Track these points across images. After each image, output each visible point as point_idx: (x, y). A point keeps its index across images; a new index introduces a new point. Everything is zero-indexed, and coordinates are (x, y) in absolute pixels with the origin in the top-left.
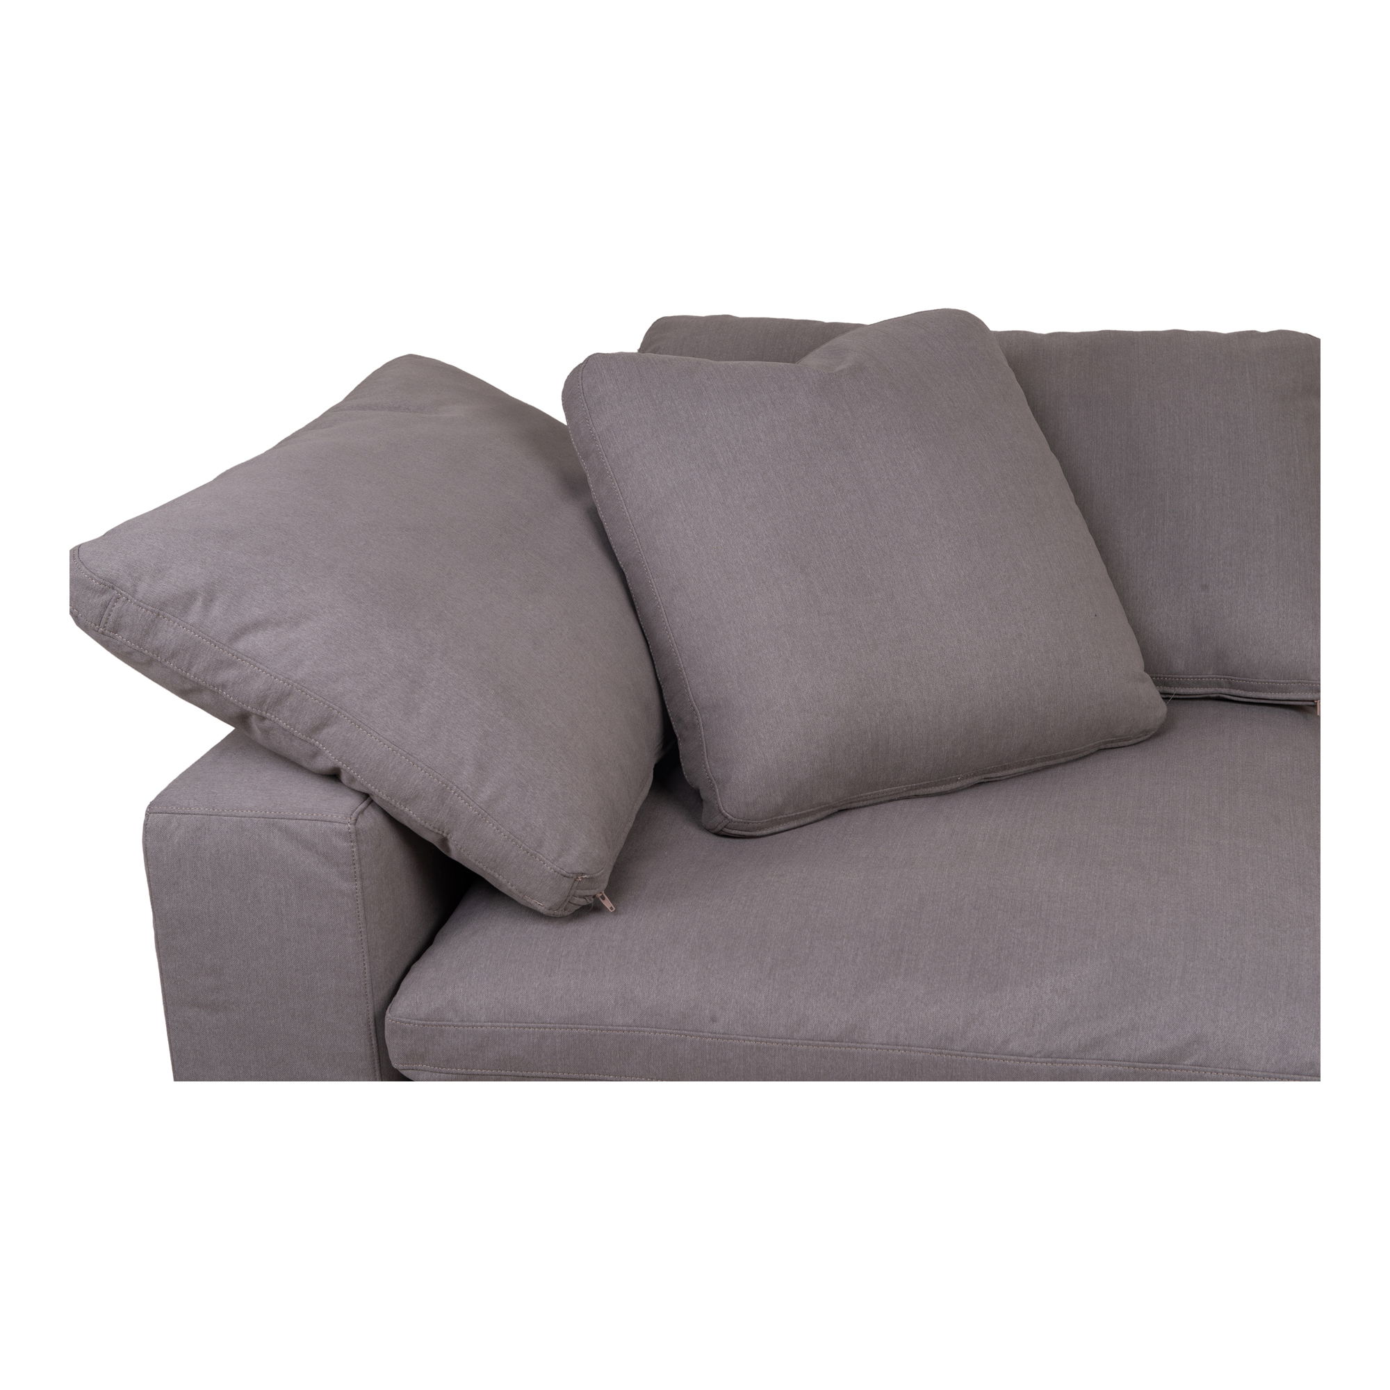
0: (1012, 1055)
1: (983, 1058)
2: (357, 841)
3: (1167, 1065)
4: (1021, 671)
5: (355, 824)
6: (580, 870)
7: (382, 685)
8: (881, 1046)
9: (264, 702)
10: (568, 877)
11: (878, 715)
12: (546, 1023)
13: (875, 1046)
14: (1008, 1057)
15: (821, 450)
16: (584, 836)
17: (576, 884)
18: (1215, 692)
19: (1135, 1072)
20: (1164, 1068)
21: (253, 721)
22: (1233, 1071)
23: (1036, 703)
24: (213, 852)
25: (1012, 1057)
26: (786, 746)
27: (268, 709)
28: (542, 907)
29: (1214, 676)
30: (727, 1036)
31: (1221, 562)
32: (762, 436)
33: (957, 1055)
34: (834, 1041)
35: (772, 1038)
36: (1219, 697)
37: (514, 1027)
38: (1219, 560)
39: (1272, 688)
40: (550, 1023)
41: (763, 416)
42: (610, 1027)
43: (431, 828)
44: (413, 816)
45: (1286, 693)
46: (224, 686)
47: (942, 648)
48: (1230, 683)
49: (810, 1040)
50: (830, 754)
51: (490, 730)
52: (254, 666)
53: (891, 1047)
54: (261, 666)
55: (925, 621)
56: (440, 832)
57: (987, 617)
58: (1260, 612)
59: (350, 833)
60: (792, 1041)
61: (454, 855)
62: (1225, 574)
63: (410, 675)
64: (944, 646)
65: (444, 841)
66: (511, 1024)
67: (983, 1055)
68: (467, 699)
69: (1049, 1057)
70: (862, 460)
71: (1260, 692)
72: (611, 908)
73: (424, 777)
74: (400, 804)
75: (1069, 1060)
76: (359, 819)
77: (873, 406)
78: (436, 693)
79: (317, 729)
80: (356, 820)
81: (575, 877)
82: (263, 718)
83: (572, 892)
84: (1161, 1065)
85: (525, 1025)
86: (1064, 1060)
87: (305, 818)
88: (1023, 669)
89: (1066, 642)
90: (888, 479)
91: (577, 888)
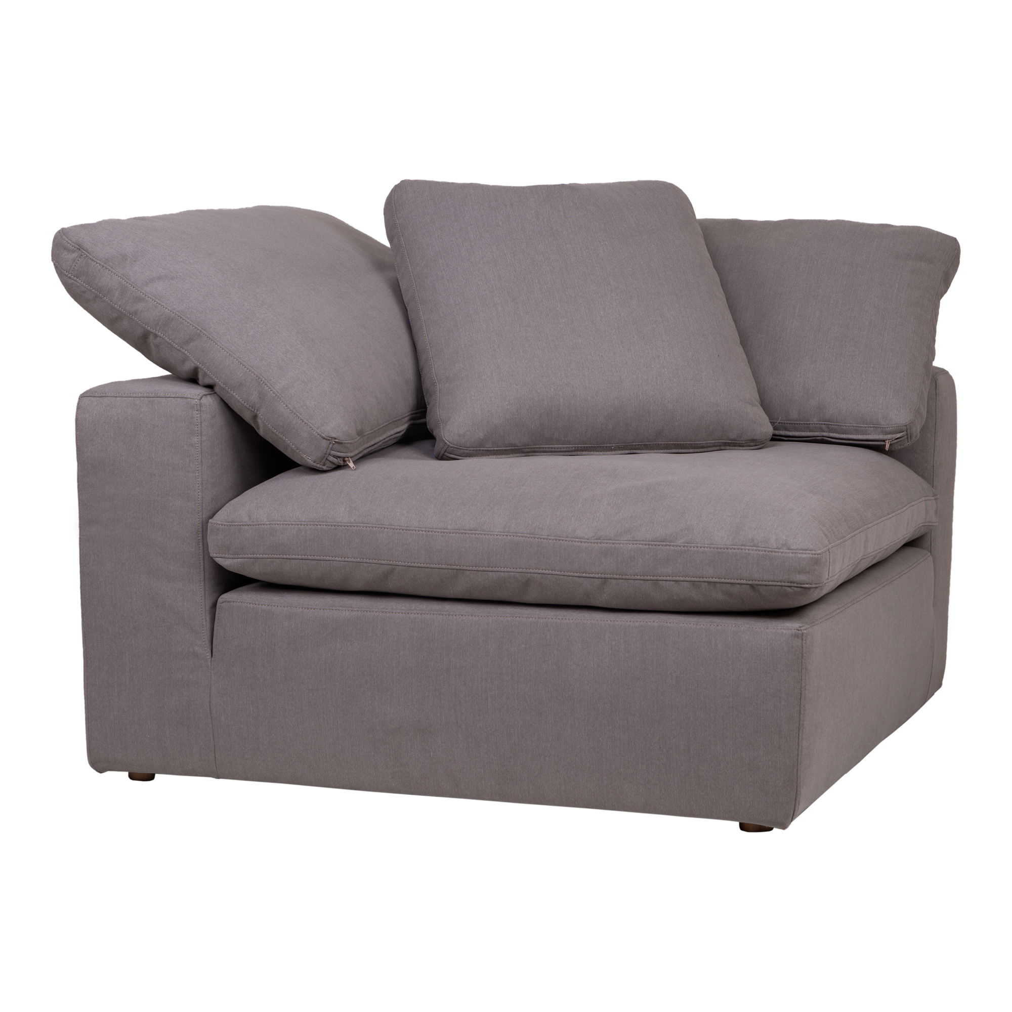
0: (577, 538)
1: (559, 540)
2: (200, 411)
3: (668, 543)
4: (656, 378)
5: (200, 400)
6: (334, 436)
7: (228, 318)
8: (499, 533)
9: (158, 324)
10: (326, 439)
11: (552, 390)
12: (302, 521)
13: (496, 533)
14: (574, 539)
15: (539, 235)
16: (339, 418)
17: (331, 446)
18: (819, 435)
19: (649, 548)
20: (666, 545)
21: (151, 338)
22: (706, 546)
23: (667, 401)
24: (116, 419)
25: (577, 540)
26: (488, 401)
27: (160, 329)
28: (310, 460)
29: (818, 422)
30: (408, 528)
31: (827, 347)
32: (500, 223)
33: (544, 539)
34: (472, 530)
35: (435, 529)
36: (823, 439)
37: (283, 524)
38: (826, 346)
39: (857, 431)
40: (305, 522)
41: (503, 212)
42: (340, 524)
43: (248, 406)
44: (237, 399)
45: (866, 435)
46: (136, 313)
47: (602, 356)
48: (829, 428)
49: (458, 530)
50: (517, 410)
51: (290, 349)
52: (155, 301)
53: (506, 534)
54: (159, 302)
55: (592, 339)
56: (253, 410)
57: (636, 342)
58: (849, 378)
59: (196, 405)
60: (447, 531)
61: (261, 432)
62: (828, 354)
63: (246, 314)
64: (603, 355)
65: (255, 417)
66: (281, 523)
67: (560, 538)
68: (279, 331)
69: (599, 539)
70: (566, 244)
71: (848, 434)
72: (353, 467)
73: (246, 372)
74: (231, 390)
75: (611, 541)
76: (203, 398)
77: (580, 213)
78: (261, 326)
79: (187, 342)
80: (201, 398)
81: (330, 439)
82: (156, 336)
83: (328, 451)
84: (665, 543)
85: (290, 523)
86: (608, 541)
87: (171, 396)
88: (658, 377)
89: (692, 366)
90: (582, 256)
91: (332, 449)
